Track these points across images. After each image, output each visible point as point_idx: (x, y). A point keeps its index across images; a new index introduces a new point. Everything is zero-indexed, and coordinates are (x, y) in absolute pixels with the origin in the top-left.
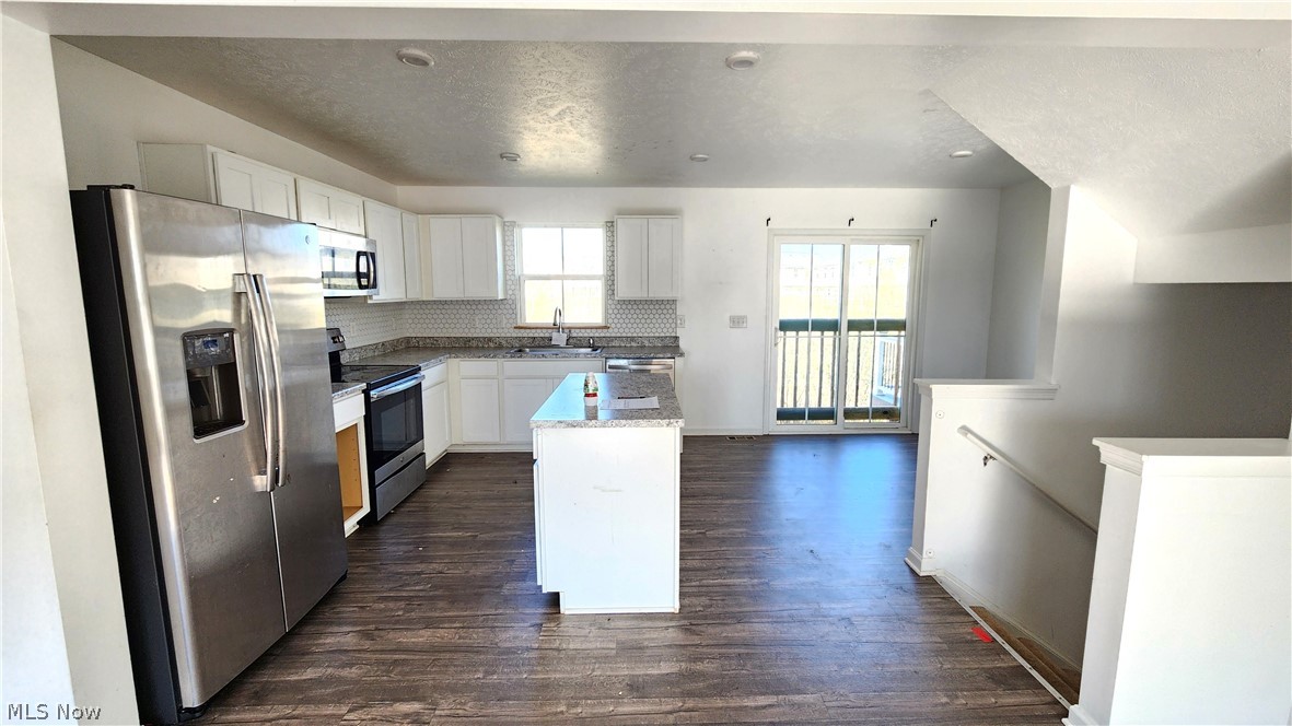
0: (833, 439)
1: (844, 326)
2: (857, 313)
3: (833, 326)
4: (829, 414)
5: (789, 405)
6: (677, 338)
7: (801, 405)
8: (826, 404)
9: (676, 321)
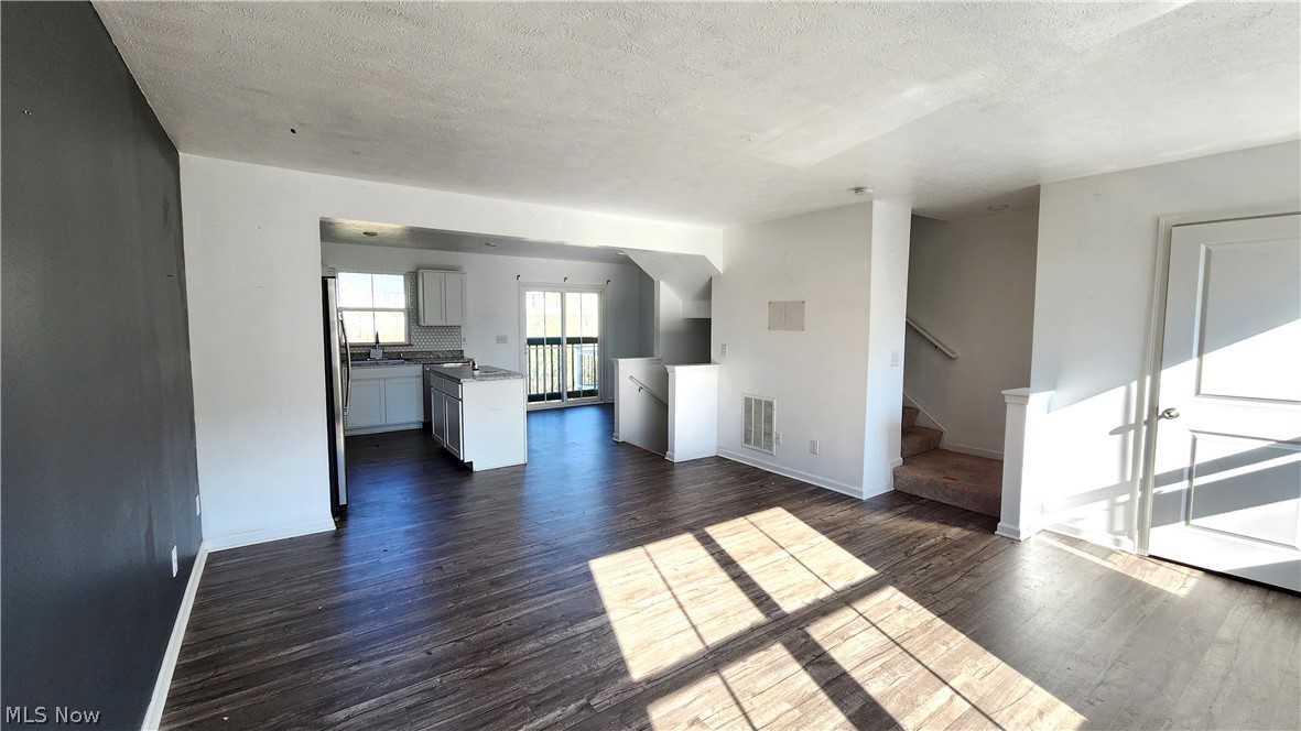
0: (561, 410)
1: (565, 341)
2: (570, 334)
3: (556, 341)
4: (558, 396)
5: (534, 392)
6: (462, 351)
7: (541, 392)
8: (556, 391)
9: (461, 340)
